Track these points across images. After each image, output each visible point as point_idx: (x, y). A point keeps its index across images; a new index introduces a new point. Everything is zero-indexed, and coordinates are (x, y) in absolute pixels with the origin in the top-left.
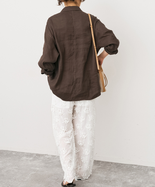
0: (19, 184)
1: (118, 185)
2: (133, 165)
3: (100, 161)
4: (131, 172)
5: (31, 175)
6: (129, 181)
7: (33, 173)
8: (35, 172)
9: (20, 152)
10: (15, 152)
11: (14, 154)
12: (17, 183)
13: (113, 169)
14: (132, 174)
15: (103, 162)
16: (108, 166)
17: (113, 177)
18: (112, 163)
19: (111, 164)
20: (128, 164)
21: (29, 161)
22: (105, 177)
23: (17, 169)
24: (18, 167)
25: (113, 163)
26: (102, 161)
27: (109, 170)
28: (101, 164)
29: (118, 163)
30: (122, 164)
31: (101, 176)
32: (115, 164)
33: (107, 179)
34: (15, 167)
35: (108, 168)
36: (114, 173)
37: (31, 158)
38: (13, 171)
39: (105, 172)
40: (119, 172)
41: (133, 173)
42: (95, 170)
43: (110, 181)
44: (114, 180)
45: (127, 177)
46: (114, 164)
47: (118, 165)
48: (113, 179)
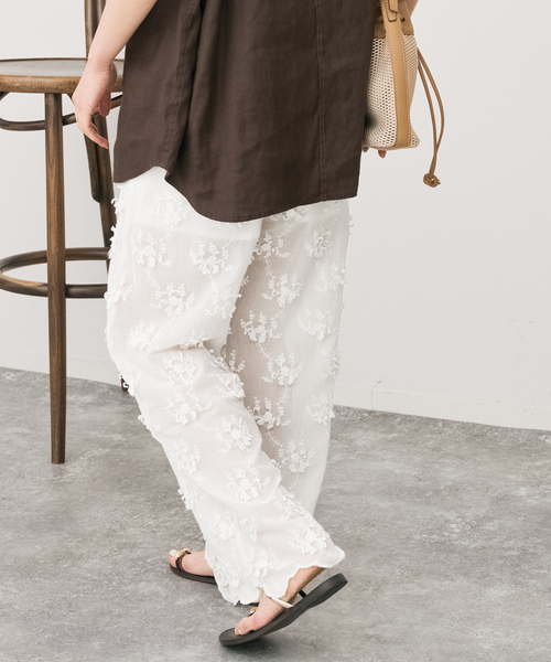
0: (37, 494)
1: (470, 508)
2: (541, 433)
3: (394, 416)
4: (532, 461)
5: (89, 459)
6: (523, 491)
7: (99, 452)
8: (107, 450)
9: (36, 374)
10: (12, 370)
11: (8, 378)
12: (30, 490)
13: (452, 447)
14: (537, 468)
15: (407, 419)
16: (432, 433)
17: (453, 477)
18: (446, 423)
19: (444, 425)
20: (519, 430)
21: (80, 407)
22: (414, 473)
23: (24, 435)
24: (28, 431)
25: (454, 422)
26: (402, 415)
27: (433, 450)
28: (398, 428)
29: (474, 425)
30: (492, 428)
31: (398, 471)
32: (464, 426)
33: (422, 484)
34: (19, 430)
35: (431, 442)
36: (457, 462)
37: (88, 398)
38: (7, 442)
39: (417, 459)
40: (478, 459)
41: (539, 463)
42: (373, 448)
43: (437, 492)
44: (455, 489)
45: (513, 477)
46: (455, 426)
47: (475, 431)
48: (450, 483)
